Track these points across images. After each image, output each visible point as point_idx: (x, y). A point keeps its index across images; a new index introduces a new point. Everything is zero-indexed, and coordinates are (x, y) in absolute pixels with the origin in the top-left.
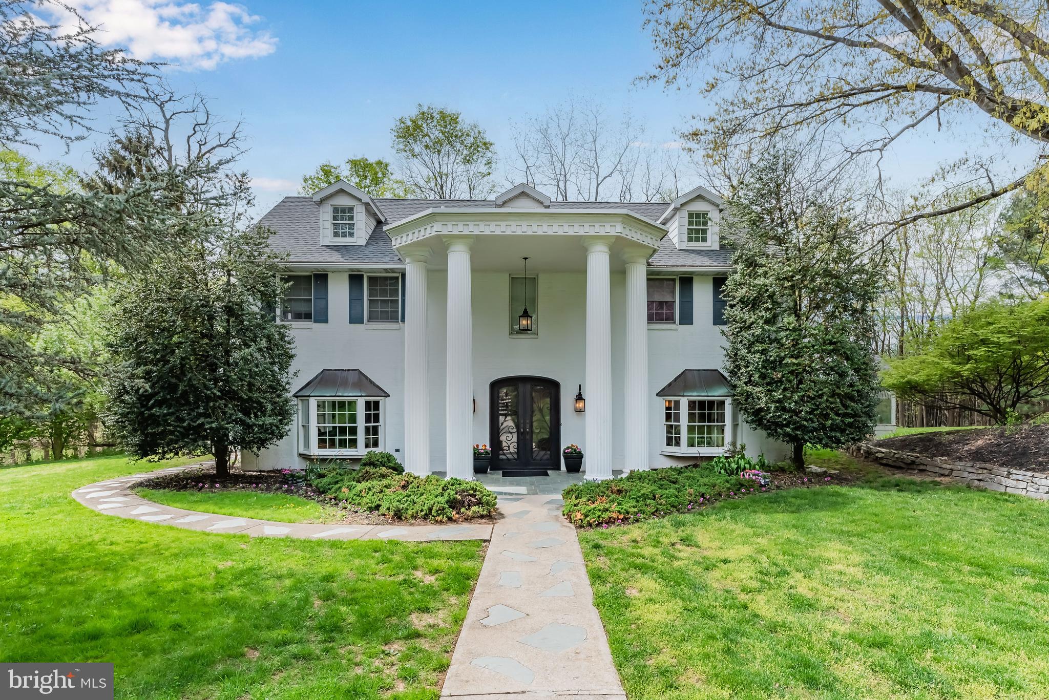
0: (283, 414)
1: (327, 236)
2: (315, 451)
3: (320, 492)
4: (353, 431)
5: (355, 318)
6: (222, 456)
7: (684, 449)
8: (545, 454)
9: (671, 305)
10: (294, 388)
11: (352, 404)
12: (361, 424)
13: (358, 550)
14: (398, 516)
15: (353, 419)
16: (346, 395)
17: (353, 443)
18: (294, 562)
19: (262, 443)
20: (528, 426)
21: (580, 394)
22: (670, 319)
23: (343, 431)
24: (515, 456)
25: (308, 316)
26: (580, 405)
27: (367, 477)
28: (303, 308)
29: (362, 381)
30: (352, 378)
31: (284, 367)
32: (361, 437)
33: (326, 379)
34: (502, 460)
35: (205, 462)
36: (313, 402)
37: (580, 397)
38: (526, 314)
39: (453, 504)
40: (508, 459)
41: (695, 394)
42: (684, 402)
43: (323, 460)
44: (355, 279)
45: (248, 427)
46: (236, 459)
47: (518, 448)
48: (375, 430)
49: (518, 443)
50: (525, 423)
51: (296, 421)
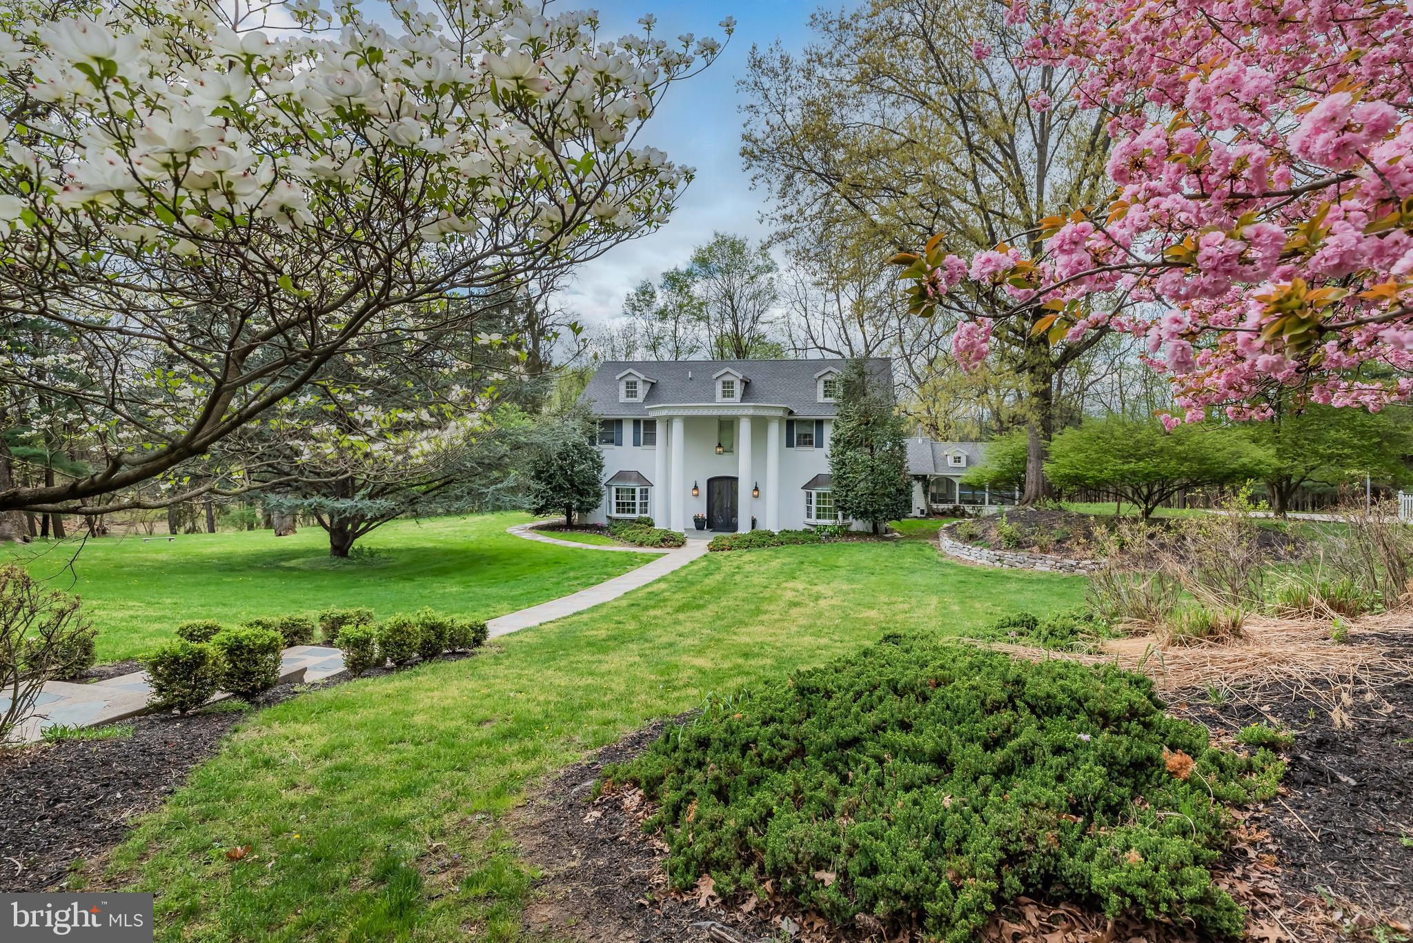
0: (598, 495)
1: (623, 398)
2: (615, 515)
3: (613, 534)
4: (634, 504)
5: (636, 443)
6: (569, 516)
7: (813, 520)
9: (811, 436)
10: (605, 480)
11: (634, 490)
12: (638, 500)
13: (621, 553)
14: (641, 544)
15: (633, 498)
16: (631, 485)
17: (634, 511)
18: (598, 556)
19: (588, 510)
21: (756, 487)
22: (811, 443)
23: (628, 504)
25: (612, 442)
26: (755, 493)
27: (635, 528)
28: (610, 437)
29: (640, 478)
30: (635, 476)
31: (599, 471)
32: (637, 507)
33: (621, 476)
34: (715, 523)
35: (560, 518)
36: (614, 490)
37: (756, 489)
38: (720, 446)
39: (663, 540)
41: (819, 489)
42: (814, 493)
43: (617, 520)
44: (636, 422)
45: (582, 503)
46: (576, 517)
48: (646, 504)
50: (726, 503)
51: (605, 498)
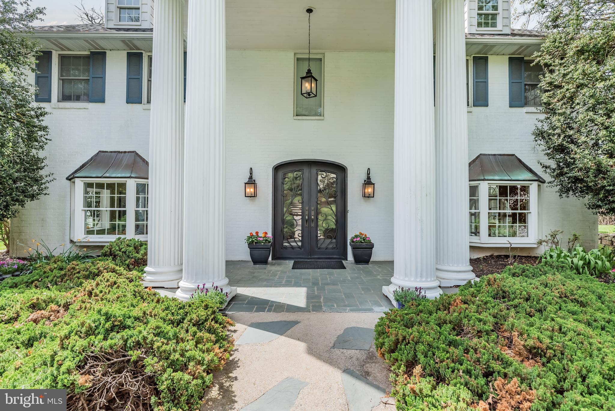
4: (123, 215)
5: (133, 97)
7: (485, 239)
8: (331, 243)
11: (122, 186)
12: (131, 208)
15: (122, 202)
16: (117, 176)
17: (123, 229)
20: (313, 213)
21: (369, 178)
24: (300, 244)
26: (369, 190)
29: (137, 163)
30: (127, 159)
32: (130, 222)
33: (98, 160)
34: (286, 248)
36: (79, 184)
37: (368, 182)
38: (309, 76)
40: (292, 247)
41: (497, 178)
42: (483, 187)
44: (134, 57)
47: (302, 237)
49: (302, 230)
50: (310, 211)
